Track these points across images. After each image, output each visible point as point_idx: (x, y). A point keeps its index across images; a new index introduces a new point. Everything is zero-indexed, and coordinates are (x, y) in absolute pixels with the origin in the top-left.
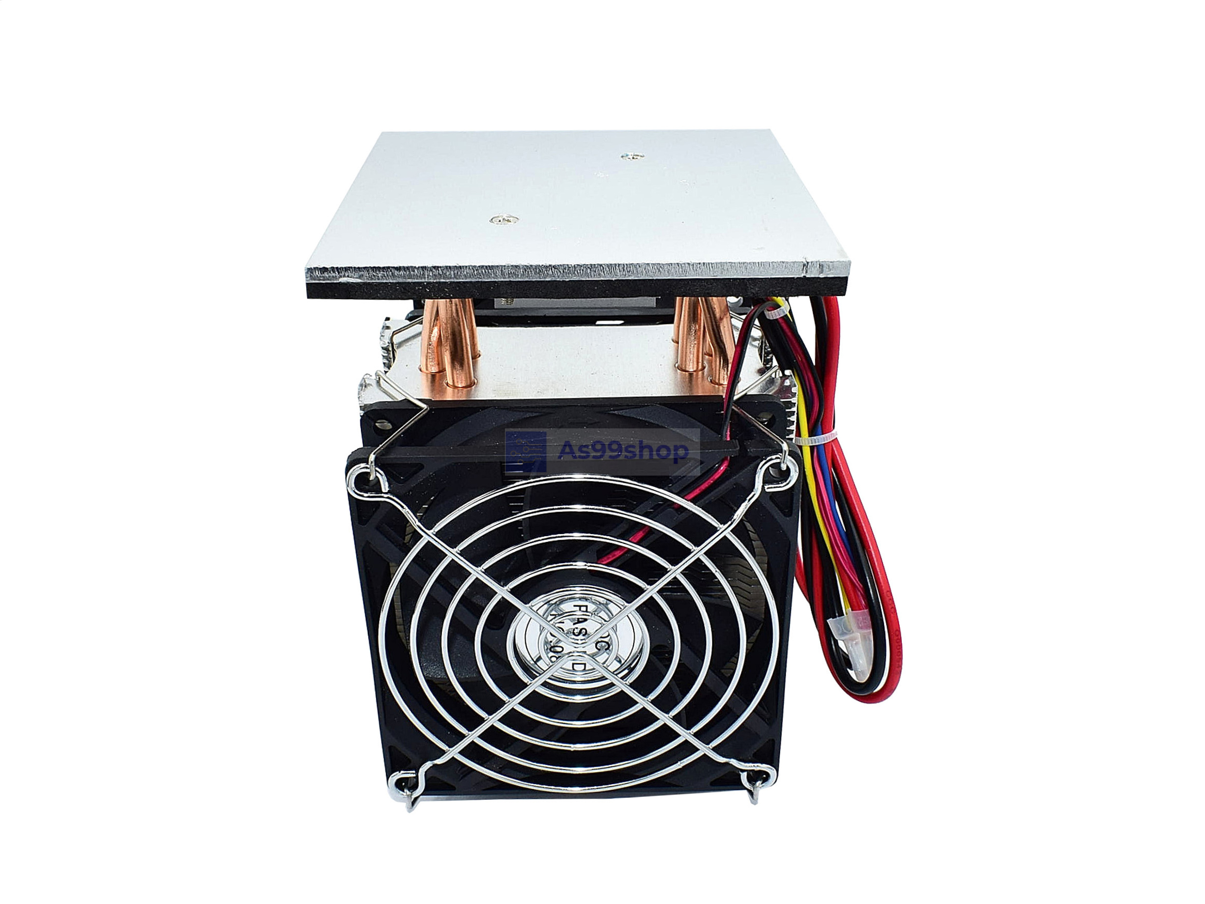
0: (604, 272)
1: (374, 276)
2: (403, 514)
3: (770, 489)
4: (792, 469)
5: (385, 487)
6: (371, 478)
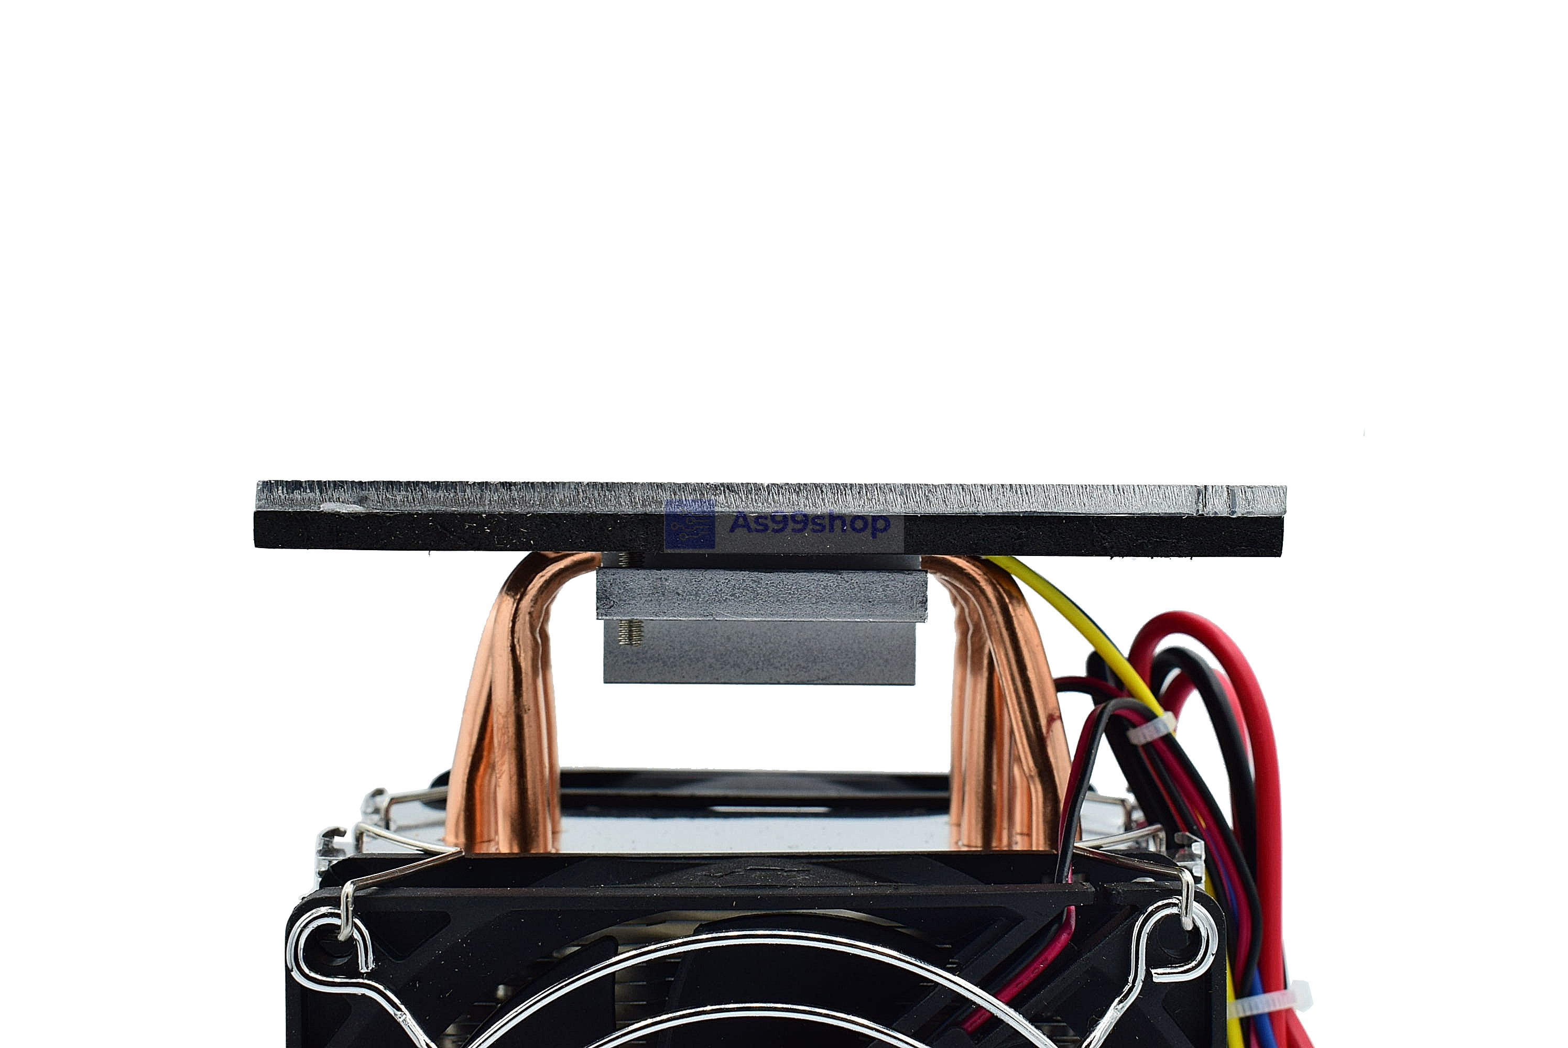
0: (823, 500)
1: (388, 499)
2: (399, 1024)
3: (1162, 976)
4: (1204, 933)
5: (367, 963)
6: (342, 937)
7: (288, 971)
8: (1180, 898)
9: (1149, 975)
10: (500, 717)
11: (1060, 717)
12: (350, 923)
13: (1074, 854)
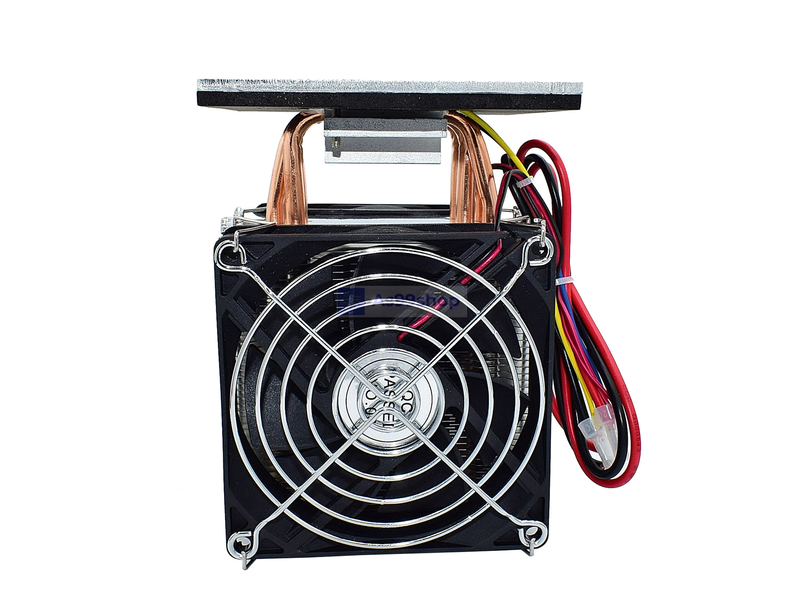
1: (247, 86)
2: (256, 282)
3: (533, 263)
4: (548, 248)
5: (244, 260)
6: (234, 251)
7: (215, 264)
8: (540, 235)
9: (529, 263)
10: (287, 176)
11: (493, 176)
12: (238, 246)
13: (501, 223)
